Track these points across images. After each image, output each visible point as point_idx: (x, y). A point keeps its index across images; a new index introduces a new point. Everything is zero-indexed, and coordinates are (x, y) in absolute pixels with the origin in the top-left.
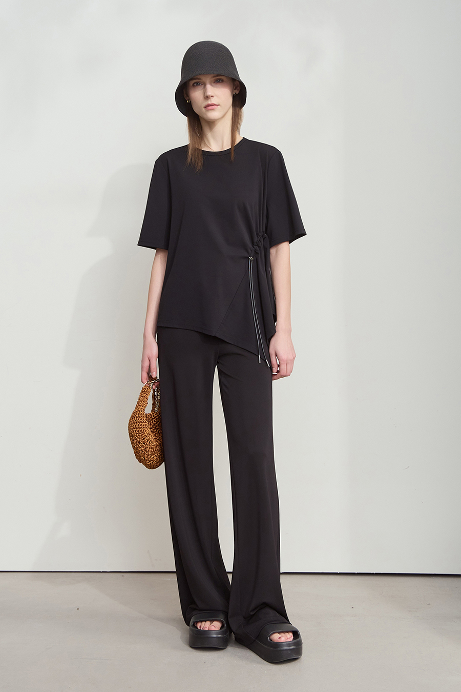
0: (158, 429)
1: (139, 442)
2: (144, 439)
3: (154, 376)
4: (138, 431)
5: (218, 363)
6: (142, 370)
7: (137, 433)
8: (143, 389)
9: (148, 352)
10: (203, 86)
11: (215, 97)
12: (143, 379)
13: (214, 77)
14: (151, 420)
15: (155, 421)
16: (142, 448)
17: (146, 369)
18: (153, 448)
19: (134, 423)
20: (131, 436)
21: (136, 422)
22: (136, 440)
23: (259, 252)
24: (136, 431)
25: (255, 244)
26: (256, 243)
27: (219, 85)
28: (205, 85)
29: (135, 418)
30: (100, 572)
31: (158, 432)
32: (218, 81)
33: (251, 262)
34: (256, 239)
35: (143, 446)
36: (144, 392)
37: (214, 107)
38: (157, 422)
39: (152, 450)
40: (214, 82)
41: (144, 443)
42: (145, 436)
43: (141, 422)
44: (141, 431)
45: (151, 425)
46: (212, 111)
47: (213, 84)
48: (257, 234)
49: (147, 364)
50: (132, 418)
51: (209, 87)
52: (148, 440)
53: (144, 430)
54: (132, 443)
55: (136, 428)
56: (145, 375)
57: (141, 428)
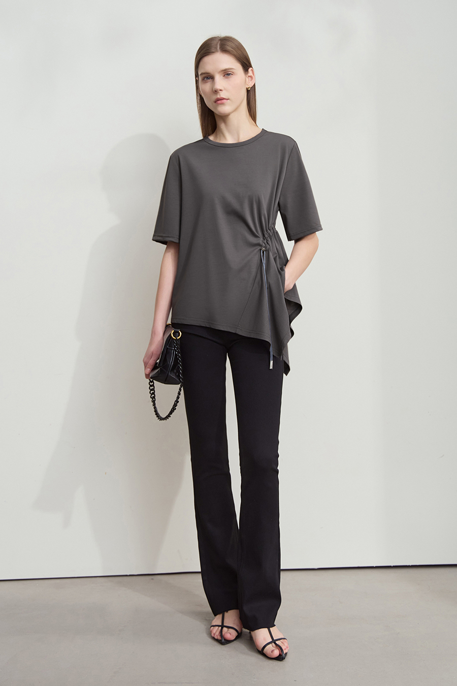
30: (127, 576)
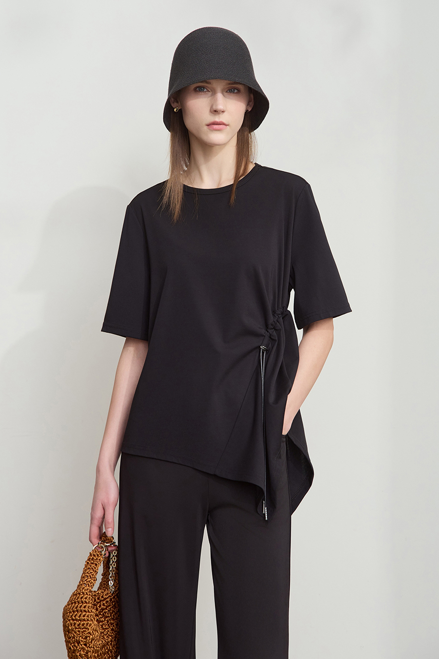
0: (107, 617)
1: (79, 643)
2: (86, 638)
3: (109, 534)
4: (78, 625)
5: (208, 520)
6: (91, 523)
7: (76, 628)
8: (91, 555)
9: (102, 496)
10: (210, 93)
11: (225, 113)
12: (92, 536)
13: (229, 84)
14: (98, 603)
15: (104, 605)
16: (82, 653)
17: (97, 522)
18: (98, 651)
19: (74, 612)
20: (67, 631)
21: (77, 611)
22: (74, 638)
23: (277, 339)
24: (75, 624)
25: (270, 326)
26: (272, 325)
27: (232, 96)
28: (214, 92)
29: (75, 603)
31: (108, 622)
32: (231, 90)
33: (263, 353)
34: (271, 319)
35: (83, 649)
36: (91, 561)
37: (221, 126)
38: (107, 607)
39: (96, 655)
40: (227, 92)
41: (85, 645)
42: (89, 633)
43: (85, 611)
44: (83, 625)
45: (97, 610)
46: (218, 132)
47: (225, 94)
48: (274, 312)
49: (99, 514)
50: (71, 602)
51: (219, 96)
52: (93, 639)
53: (87, 624)
54: (67, 642)
55: (76, 620)
56: (95, 531)
57: (84, 620)
